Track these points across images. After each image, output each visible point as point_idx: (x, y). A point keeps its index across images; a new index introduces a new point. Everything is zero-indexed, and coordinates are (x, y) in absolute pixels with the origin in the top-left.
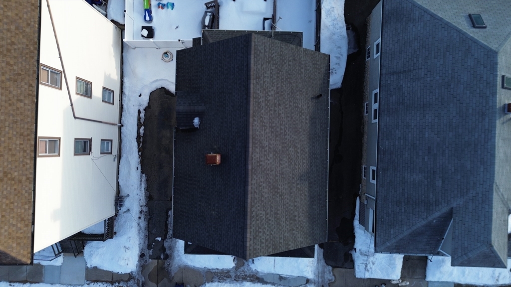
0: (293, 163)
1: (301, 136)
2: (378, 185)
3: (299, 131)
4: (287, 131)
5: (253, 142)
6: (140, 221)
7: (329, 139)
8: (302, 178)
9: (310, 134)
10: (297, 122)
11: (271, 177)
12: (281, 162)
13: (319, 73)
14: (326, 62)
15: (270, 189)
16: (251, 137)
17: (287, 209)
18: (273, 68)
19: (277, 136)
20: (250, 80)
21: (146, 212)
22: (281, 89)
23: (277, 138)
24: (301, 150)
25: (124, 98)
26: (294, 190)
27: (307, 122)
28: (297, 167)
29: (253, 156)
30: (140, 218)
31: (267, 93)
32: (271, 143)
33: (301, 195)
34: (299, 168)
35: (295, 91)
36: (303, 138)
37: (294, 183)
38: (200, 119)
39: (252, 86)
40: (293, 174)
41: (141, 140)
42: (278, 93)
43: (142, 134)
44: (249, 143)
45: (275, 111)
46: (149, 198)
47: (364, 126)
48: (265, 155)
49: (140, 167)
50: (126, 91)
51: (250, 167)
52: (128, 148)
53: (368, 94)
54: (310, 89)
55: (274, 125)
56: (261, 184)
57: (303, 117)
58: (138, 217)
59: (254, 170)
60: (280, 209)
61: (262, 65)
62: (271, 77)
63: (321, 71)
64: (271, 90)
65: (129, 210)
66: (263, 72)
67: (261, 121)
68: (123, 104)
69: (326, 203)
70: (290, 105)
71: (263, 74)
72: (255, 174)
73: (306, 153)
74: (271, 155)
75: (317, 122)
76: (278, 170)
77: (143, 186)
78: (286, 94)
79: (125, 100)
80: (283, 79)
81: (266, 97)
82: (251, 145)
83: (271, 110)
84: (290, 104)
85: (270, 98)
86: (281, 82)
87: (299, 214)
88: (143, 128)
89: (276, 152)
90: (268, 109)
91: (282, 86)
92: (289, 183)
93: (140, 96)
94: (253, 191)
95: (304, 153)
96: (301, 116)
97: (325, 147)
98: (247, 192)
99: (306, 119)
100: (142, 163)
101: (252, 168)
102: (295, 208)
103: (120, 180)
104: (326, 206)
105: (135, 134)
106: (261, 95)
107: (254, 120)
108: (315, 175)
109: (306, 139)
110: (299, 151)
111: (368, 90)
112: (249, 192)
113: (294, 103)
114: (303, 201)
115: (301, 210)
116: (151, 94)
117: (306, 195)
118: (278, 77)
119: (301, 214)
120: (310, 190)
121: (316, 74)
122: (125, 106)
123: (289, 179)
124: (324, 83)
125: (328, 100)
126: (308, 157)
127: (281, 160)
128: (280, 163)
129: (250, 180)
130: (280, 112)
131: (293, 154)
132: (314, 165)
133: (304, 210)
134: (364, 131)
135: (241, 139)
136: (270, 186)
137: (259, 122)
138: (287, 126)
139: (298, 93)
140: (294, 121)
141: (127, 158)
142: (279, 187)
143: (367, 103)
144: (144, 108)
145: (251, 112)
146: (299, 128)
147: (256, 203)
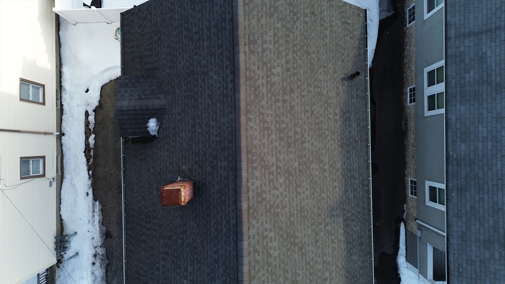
0: (318, 190)
1: (328, 142)
2: (451, 214)
3: (325, 133)
4: (306, 135)
5: (248, 159)
6: (94, 268)
7: (370, 144)
8: (333, 213)
9: (342, 138)
10: (321, 119)
11: (283, 219)
12: (298, 190)
13: (351, 38)
14: (362, 20)
15: (281, 240)
16: (244, 151)
17: (311, 271)
18: (279, 26)
19: (289, 145)
20: (238, 45)
21: (103, 255)
22: (294, 63)
23: (290, 149)
24: (330, 166)
25: (64, 96)
26: (322, 234)
27: (337, 118)
28: (324, 195)
29: (250, 184)
30: (94, 264)
31: (270, 71)
32: (281, 157)
33: (333, 241)
34: (328, 197)
35: (316, 67)
36: (332, 145)
37: (320, 223)
38: (158, 121)
39: (242, 57)
40: (319, 209)
41: (92, 153)
42: (288, 70)
43: (92, 146)
44: (240, 161)
45: (285, 101)
46: (107, 235)
47: (406, 120)
48: (270, 181)
49: (91, 192)
50: (66, 85)
51: (244, 206)
52: (72, 166)
53: (413, 74)
54: (339, 63)
55: (284, 126)
56: (265, 234)
57: (331, 110)
58: (90, 262)
59: (251, 211)
60: (300, 272)
61: (259, 20)
62: (276, 42)
63: (354, 36)
64: (276, 64)
65: (77, 254)
66: (260, 31)
67: (261, 121)
68: (63, 103)
69: (371, 248)
70: (309, 92)
71: (262, 36)
72: (255, 218)
73: (338, 170)
74: (281, 180)
75: (352, 117)
76: (294, 204)
77: (97, 218)
78: (301, 71)
79: (65, 99)
80: (295, 45)
81: (268, 76)
82: (244, 165)
83: (278, 100)
84: (310, 89)
85: (275, 79)
86: (293, 51)
87: (331, 274)
88: (93, 136)
89: (290, 173)
90: (273, 98)
91: (294, 58)
92: (313, 224)
93: (87, 91)
94: (252, 249)
95: (334, 171)
96: (326, 109)
97: (366, 158)
98: (242, 252)
99: (336, 114)
100: (94, 186)
101: (249, 208)
102: (325, 265)
103: (62, 212)
104: (371, 254)
105: (82, 147)
106: (259, 72)
107: (249, 120)
108: (353, 205)
109: (336, 146)
110: (326, 167)
111: (413, 69)
112: (245, 253)
113: (315, 87)
114: (336, 252)
115: (333, 268)
116: (102, 87)
117: (340, 241)
118: (287, 42)
119: (334, 275)
120: (346, 231)
121: (348, 39)
122: (65, 107)
123: (312, 218)
124: (360, 54)
125: (366, 82)
126: (340, 177)
127: (298, 186)
128: (297, 192)
129: (245, 229)
130: (293, 103)
131: (317, 173)
132: (350, 190)
133: (338, 267)
134: (407, 128)
135: (226, 153)
136: (282, 236)
137: (258, 122)
138: (306, 127)
139: (321, 70)
140: (317, 118)
141: (72, 180)
142: (297, 234)
143: (412, 87)
144: (94, 108)
145: (243, 104)
146: (325, 130)
147: (259, 271)
